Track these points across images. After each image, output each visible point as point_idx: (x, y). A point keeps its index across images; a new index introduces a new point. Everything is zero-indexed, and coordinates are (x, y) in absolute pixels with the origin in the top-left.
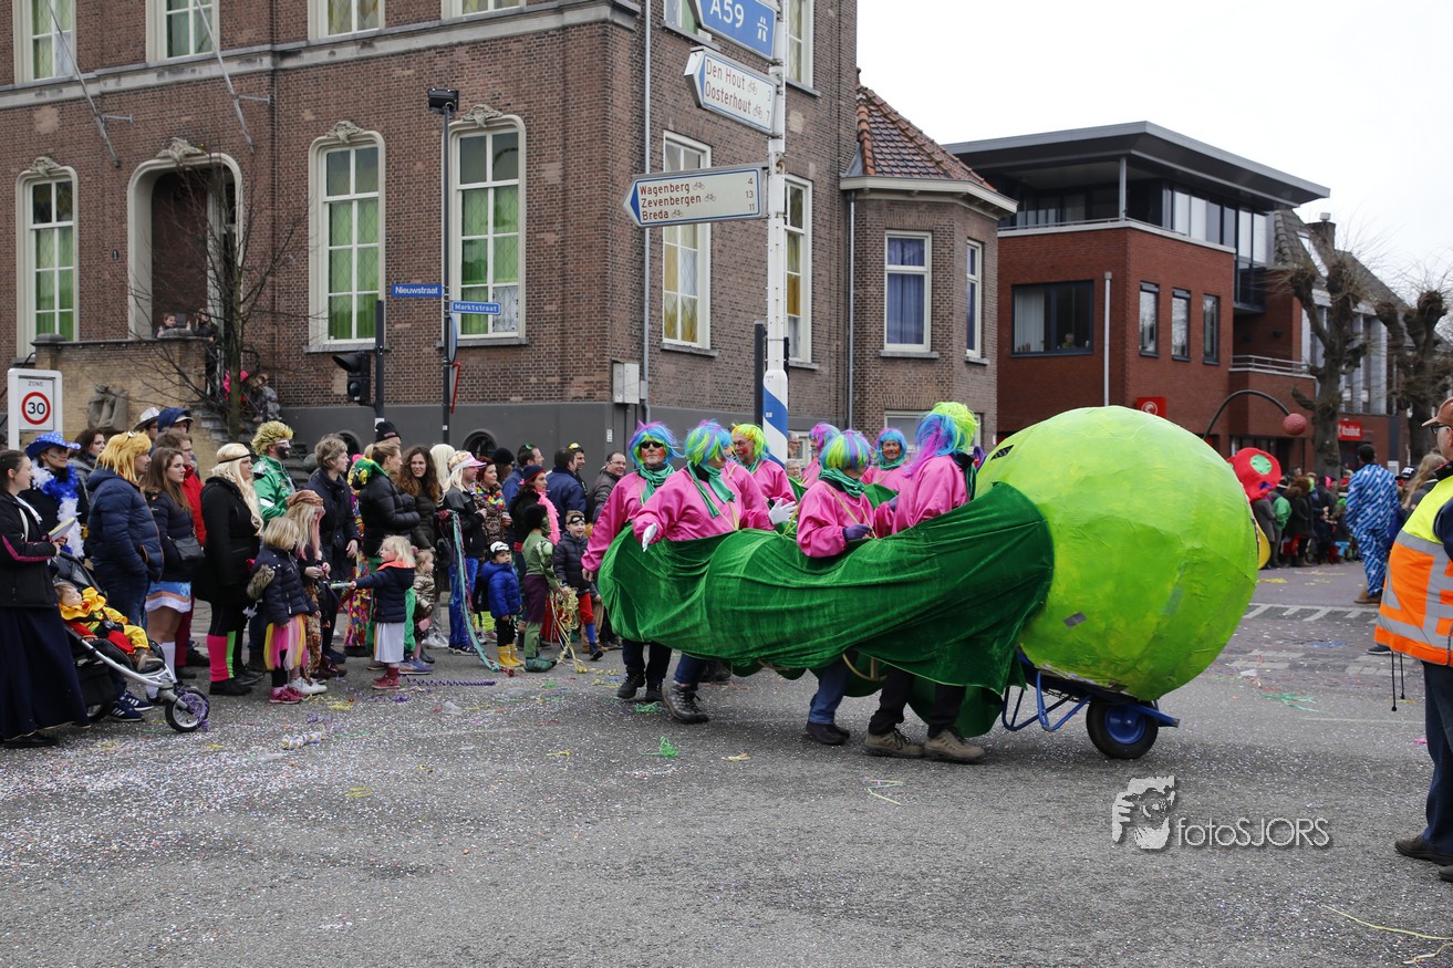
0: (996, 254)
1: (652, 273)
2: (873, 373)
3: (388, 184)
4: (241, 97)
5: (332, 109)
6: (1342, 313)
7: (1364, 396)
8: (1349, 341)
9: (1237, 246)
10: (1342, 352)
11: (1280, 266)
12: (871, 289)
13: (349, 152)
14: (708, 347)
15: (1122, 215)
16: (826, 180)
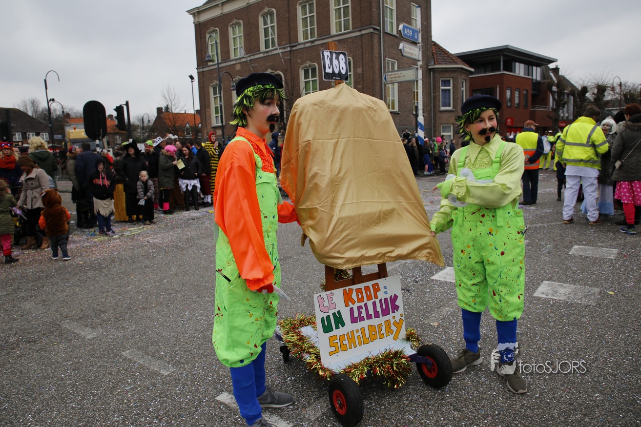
0: (469, 82)
1: (384, 93)
2: (438, 115)
3: (319, 76)
4: (284, 58)
5: (305, 58)
6: (561, 93)
7: (567, 115)
8: (562, 100)
9: (532, 76)
10: (560, 104)
11: (544, 81)
12: (437, 94)
13: (308, 69)
14: (397, 110)
15: (502, 70)
16: (425, 66)
